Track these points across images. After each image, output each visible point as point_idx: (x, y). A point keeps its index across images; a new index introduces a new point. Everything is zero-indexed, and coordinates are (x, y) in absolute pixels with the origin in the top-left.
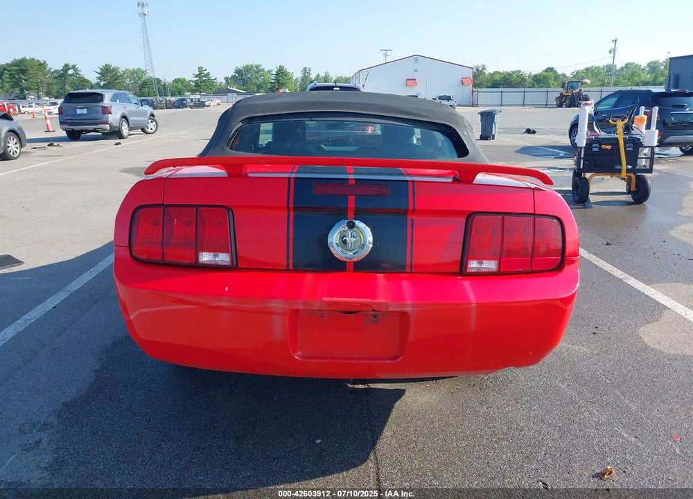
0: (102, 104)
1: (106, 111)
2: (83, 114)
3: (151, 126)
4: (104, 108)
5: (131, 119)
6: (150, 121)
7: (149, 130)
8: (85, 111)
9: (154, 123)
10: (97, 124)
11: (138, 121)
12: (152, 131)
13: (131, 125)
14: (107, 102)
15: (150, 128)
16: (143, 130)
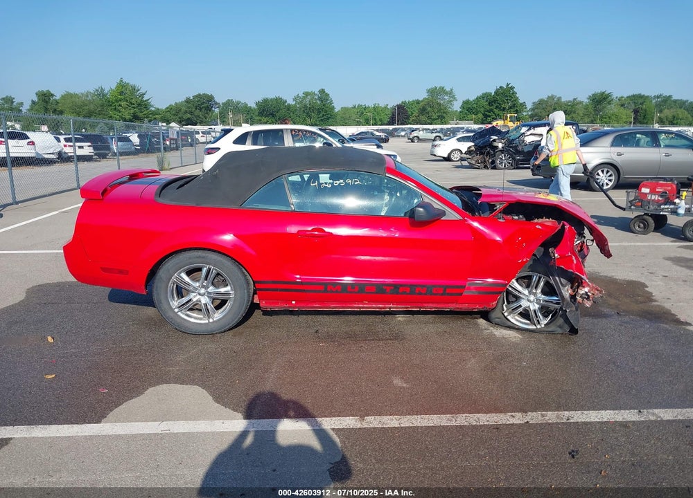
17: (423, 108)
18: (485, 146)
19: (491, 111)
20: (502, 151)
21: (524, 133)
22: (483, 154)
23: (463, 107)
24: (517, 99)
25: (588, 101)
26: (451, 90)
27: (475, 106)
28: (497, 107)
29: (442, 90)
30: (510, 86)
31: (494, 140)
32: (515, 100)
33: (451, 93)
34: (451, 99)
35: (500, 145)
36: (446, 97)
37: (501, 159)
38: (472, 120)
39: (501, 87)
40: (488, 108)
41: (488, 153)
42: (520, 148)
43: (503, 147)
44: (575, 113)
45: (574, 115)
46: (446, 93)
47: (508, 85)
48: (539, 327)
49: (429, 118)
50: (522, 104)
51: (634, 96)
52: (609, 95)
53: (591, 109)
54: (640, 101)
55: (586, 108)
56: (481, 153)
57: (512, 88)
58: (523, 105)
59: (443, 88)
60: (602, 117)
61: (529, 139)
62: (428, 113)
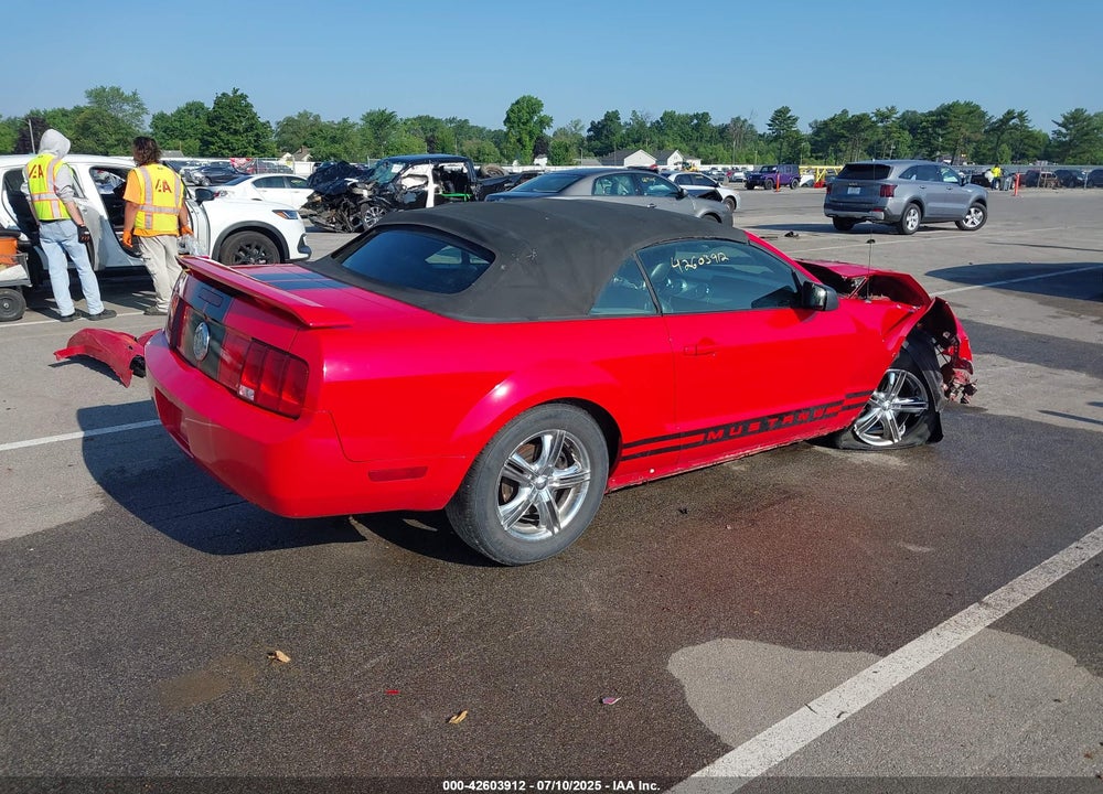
0: (883, 182)
1: (887, 191)
2: (857, 195)
3: (973, 219)
4: (885, 187)
5: (929, 206)
6: (972, 210)
7: (969, 225)
8: (857, 191)
9: (981, 213)
10: (868, 210)
11: (943, 209)
12: (972, 226)
13: (926, 215)
14: (893, 177)
15: (970, 221)
16: (958, 223)
17: (84, 125)
18: (339, 195)
19: (214, 134)
20: (371, 204)
21: (399, 174)
22: (337, 207)
23: (154, 125)
24: (254, 116)
25: (361, 123)
26: (135, 94)
27: (177, 124)
28: (223, 129)
29: (116, 93)
30: (239, 93)
31: (354, 185)
32: (253, 118)
33: (134, 99)
34: (137, 110)
35: (366, 193)
36: (126, 107)
37: (369, 215)
38: (177, 149)
39: (224, 94)
40: (208, 128)
41: (346, 206)
42: (398, 198)
43: (370, 197)
44: (348, 140)
45: (348, 145)
46: (126, 100)
47: (235, 91)
48: (896, 441)
49: (100, 142)
50: (263, 124)
51: (420, 118)
52: (391, 116)
53: (369, 133)
54: (430, 126)
55: (362, 132)
56: (333, 207)
57: (244, 97)
58: (266, 125)
59: (118, 90)
60: (386, 148)
61: (408, 183)
62: (96, 134)
